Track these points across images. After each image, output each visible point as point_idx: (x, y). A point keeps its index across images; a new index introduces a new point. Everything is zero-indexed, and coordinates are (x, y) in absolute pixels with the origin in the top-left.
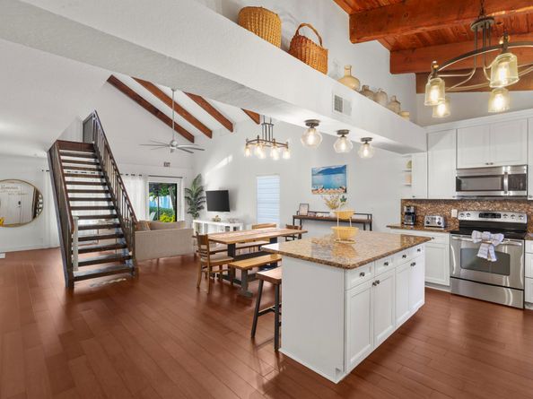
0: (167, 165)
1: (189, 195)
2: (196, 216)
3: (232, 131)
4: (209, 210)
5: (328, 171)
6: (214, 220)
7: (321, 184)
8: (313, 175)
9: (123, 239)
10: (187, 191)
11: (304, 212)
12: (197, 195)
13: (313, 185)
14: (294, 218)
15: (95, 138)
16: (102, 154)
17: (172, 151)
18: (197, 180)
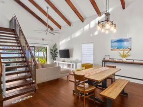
0: (43, 40)
1: (52, 51)
2: (55, 59)
3: (70, 26)
4: (60, 57)
5: (120, 41)
6: (63, 61)
7: (116, 46)
8: (112, 43)
9: (29, 73)
10: (51, 50)
11: (107, 59)
12: (55, 51)
13: (112, 47)
14: (103, 61)
15: (15, 26)
16: (18, 33)
17: (47, 33)
18: (55, 46)
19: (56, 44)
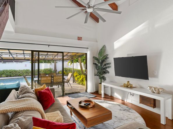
0: (80, 39)
1: (96, 62)
4: (117, 74)
10: (95, 58)
12: (103, 61)
19: (104, 47)
